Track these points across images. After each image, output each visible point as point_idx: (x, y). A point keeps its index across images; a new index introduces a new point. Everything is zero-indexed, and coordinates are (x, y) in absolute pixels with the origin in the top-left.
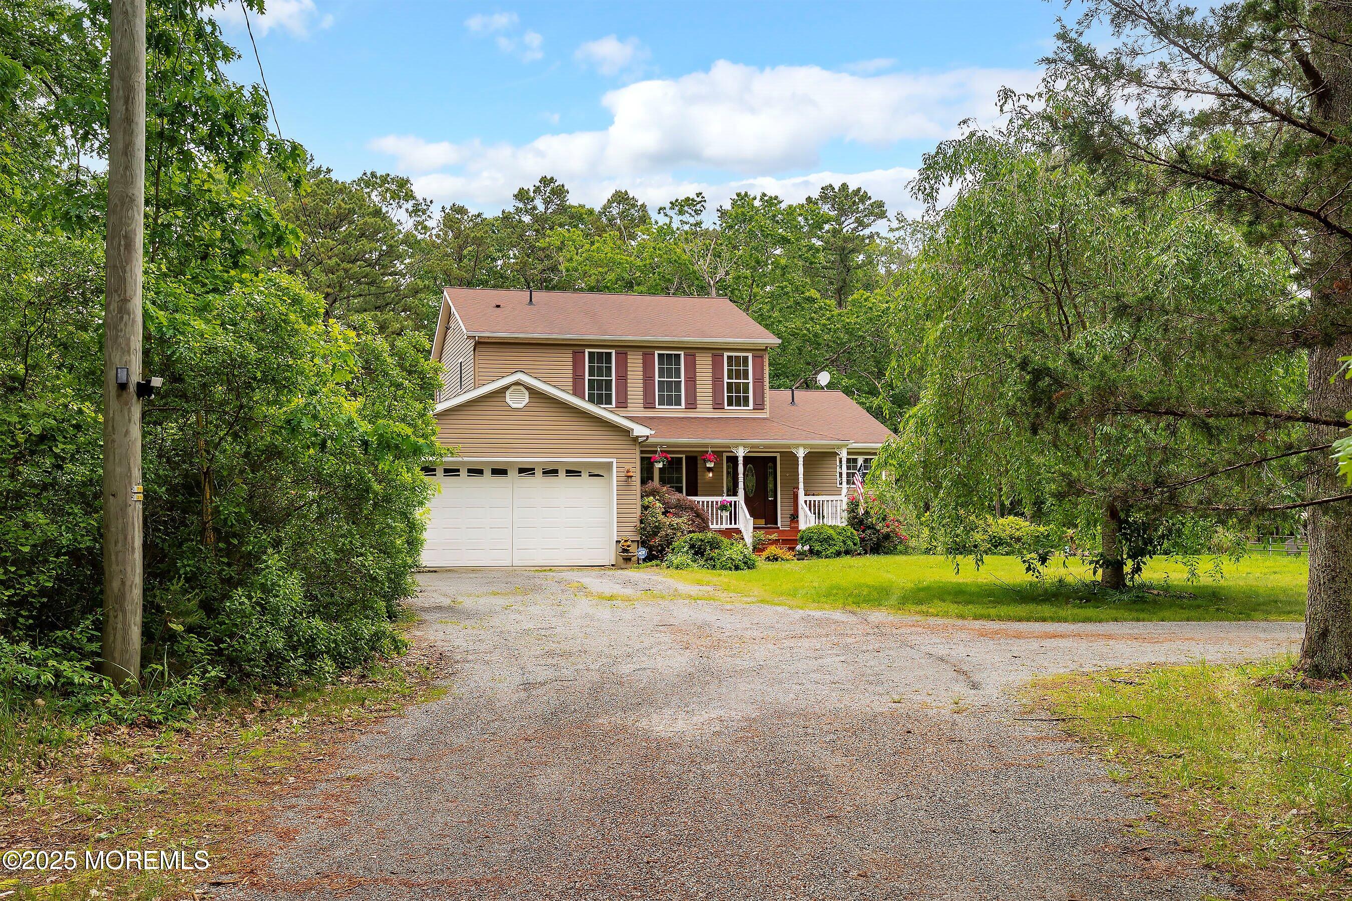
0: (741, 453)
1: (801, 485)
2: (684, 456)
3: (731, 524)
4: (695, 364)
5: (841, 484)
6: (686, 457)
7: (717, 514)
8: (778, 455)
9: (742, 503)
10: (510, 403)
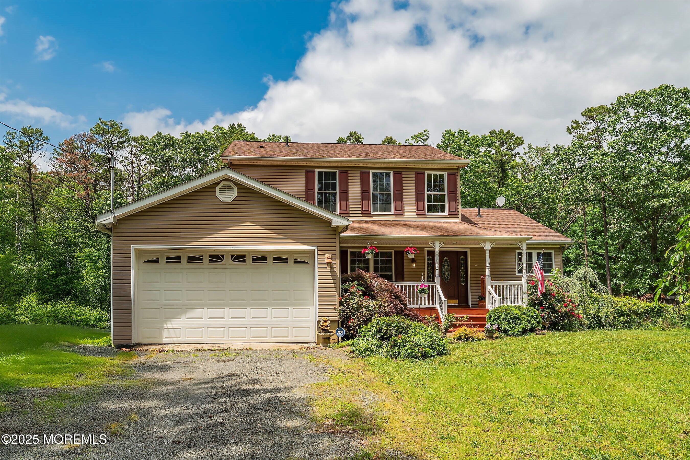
0: (437, 247)
1: (488, 273)
2: (393, 251)
3: (429, 304)
4: (401, 181)
5: (520, 271)
6: (395, 251)
7: (417, 296)
8: (468, 250)
9: (438, 287)
10: (220, 197)
